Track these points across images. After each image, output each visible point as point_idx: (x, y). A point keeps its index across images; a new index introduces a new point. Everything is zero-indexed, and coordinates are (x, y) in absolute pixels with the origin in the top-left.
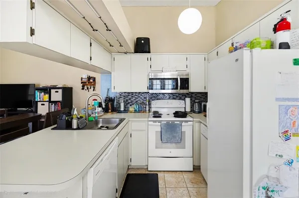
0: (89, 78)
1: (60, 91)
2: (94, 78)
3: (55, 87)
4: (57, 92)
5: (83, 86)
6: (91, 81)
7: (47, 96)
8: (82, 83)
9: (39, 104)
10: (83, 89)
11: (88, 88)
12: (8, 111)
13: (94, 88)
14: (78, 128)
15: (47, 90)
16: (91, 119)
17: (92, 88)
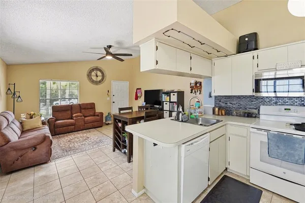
0: (196, 83)
1: (176, 94)
2: (201, 83)
3: (173, 92)
4: (174, 95)
5: (192, 90)
6: (198, 85)
7: (168, 97)
8: (191, 87)
9: (165, 103)
10: (191, 92)
11: (195, 92)
12: (151, 106)
13: (200, 91)
14: (182, 121)
15: (168, 94)
16: (192, 116)
17: (199, 92)
